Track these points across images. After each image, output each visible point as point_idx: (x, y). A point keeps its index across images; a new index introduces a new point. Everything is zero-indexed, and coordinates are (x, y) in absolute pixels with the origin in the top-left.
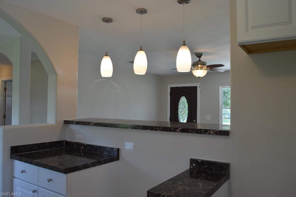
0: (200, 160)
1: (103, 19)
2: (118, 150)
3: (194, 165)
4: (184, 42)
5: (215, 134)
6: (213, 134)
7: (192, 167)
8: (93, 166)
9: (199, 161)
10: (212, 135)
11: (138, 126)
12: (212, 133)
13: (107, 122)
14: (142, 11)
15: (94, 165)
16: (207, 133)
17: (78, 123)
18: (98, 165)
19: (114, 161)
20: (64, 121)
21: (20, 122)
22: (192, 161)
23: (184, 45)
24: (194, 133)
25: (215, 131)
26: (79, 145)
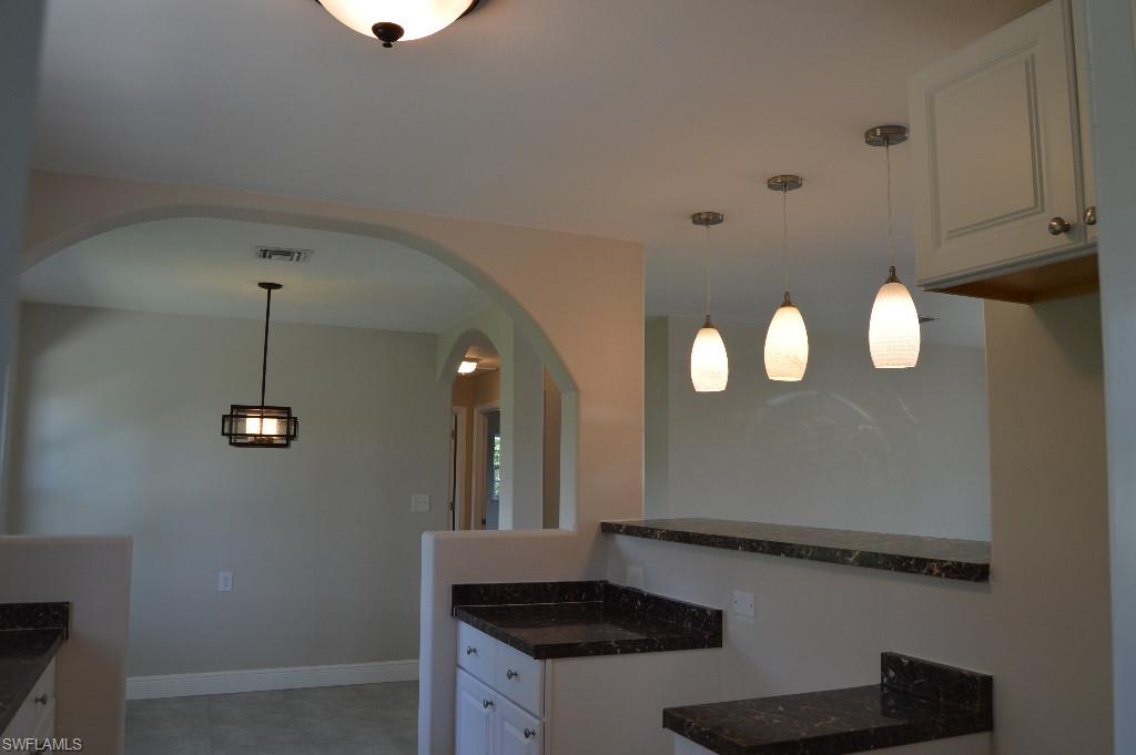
0: (905, 657)
1: (694, 216)
2: (719, 614)
3: (892, 674)
4: (893, 270)
5: (943, 575)
6: (939, 575)
7: (885, 680)
8: (625, 651)
9: (903, 660)
10: (937, 579)
11: (759, 543)
12: (937, 571)
13: (691, 530)
14: (787, 183)
15: (627, 648)
16: (925, 571)
17: (631, 530)
18: (643, 650)
19: (703, 647)
20: (602, 524)
21: (516, 522)
22: (889, 661)
23: (893, 279)
24: (890, 569)
25: (945, 564)
26: (634, 595)
